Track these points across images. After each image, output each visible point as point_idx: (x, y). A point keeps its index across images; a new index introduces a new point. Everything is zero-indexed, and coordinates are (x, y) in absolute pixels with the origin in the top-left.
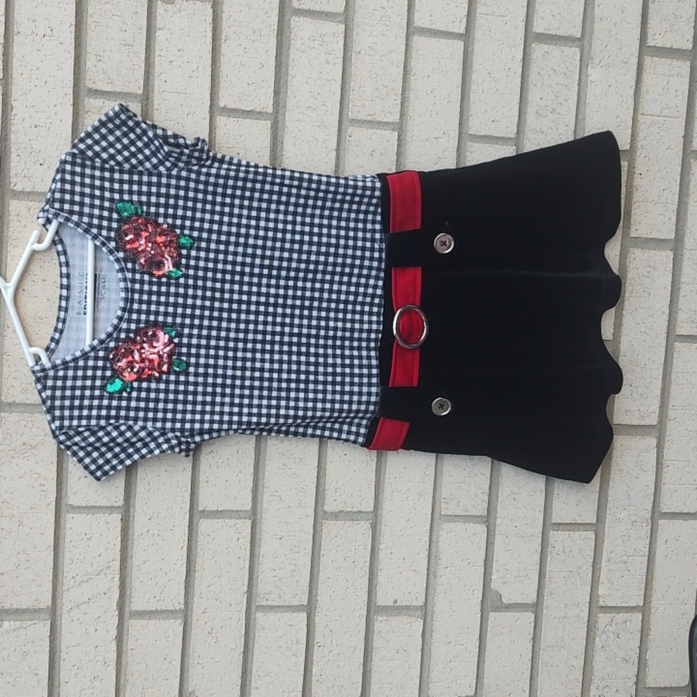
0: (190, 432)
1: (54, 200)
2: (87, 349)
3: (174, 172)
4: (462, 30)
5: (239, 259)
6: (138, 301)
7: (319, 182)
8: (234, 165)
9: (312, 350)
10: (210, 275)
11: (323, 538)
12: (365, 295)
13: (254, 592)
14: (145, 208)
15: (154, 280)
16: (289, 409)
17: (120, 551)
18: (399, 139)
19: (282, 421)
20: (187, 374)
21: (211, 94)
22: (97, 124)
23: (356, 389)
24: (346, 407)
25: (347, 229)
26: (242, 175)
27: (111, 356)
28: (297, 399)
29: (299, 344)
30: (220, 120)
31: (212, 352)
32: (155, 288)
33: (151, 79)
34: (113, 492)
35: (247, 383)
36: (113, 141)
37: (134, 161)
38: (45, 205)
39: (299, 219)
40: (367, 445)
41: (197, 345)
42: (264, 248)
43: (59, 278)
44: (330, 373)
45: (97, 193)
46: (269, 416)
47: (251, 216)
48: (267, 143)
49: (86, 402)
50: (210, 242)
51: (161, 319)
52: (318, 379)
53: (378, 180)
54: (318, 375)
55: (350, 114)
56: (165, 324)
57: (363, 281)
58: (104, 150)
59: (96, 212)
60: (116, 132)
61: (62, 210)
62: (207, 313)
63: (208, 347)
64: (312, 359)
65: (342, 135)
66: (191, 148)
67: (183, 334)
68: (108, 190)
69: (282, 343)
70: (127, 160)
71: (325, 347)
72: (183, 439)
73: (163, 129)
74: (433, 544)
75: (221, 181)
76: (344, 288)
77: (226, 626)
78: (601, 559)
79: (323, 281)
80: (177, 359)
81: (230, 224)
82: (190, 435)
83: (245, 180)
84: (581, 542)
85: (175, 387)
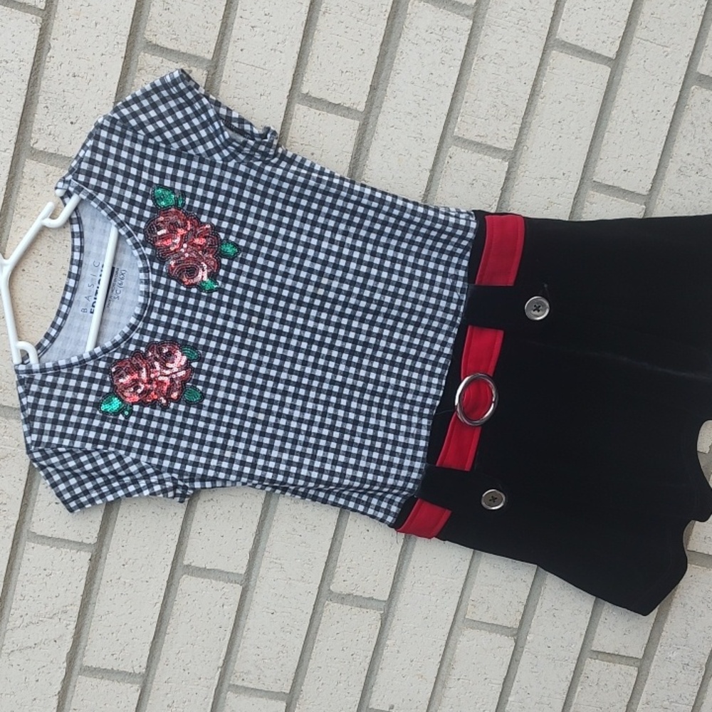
0: (190, 476)
1: (79, 171)
2: (86, 356)
3: (231, 164)
4: (612, 55)
5: (289, 282)
6: (157, 310)
7: (403, 209)
8: (305, 168)
9: (354, 405)
10: (250, 294)
11: (322, 621)
12: (430, 351)
13: (230, 668)
14: (187, 200)
15: (183, 288)
16: (312, 470)
17: (82, 596)
18: (508, 172)
19: (301, 482)
20: (200, 407)
21: (294, 75)
22: (148, 88)
23: (396, 460)
24: (380, 479)
25: (425, 269)
26: (312, 183)
27: (113, 370)
28: (324, 460)
29: (340, 395)
30: (298, 109)
31: (235, 386)
32: (181, 298)
33: (224, 43)
34: (86, 526)
35: (269, 430)
36: (165, 112)
37: (185, 142)
38: (68, 175)
39: (370, 247)
40: (396, 526)
41: (219, 374)
42: (321, 274)
43: (69, 264)
44: (370, 436)
45: (134, 171)
46: (287, 474)
47: (313, 233)
48: (350, 148)
49: (74, 419)
50: (258, 256)
51: (181, 336)
52: (353, 440)
53: (474, 219)
54: (355, 436)
55: (456, 130)
56: (185, 343)
57: (431, 334)
58: (152, 121)
59: (128, 194)
60: (170, 102)
61: (86, 184)
62: (238, 339)
63: (231, 379)
64: (352, 416)
65: (441, 154)
66: (257, 139)
67: (204, 359)
68: (147, 170)
69: (319, 390)
70: (177, 138)
71: (370, 403)
72: (180, 483)
73: (228, 109)
74: (448, 650)
75: (286, 185)
76: (406, 338)
77: (189, 701)
78: (639, 700)
79: (383, 326)
80: (191, 387)
81: (286, 238)
82: (190, 479)
83: (315, 189)
84: (620, 677)
85: (183, 419)
